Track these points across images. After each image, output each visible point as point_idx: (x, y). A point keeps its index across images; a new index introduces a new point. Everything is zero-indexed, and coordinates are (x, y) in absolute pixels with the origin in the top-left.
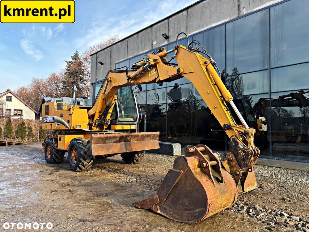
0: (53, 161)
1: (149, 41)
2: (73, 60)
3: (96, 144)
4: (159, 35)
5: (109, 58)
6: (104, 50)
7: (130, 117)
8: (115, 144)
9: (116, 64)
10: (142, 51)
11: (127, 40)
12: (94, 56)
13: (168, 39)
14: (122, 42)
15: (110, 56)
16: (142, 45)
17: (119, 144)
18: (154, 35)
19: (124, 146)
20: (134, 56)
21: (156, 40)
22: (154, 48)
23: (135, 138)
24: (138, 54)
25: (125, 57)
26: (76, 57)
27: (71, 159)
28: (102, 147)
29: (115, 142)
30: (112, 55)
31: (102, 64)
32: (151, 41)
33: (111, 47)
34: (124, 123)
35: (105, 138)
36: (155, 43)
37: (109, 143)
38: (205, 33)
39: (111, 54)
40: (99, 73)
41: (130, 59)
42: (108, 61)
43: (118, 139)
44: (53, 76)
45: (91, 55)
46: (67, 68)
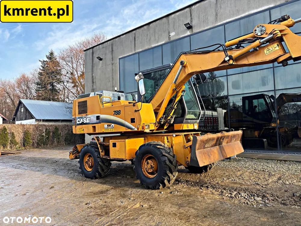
0: (97, 175)
1: (164, 32)
2: (48, 60)
4: (178, 25)
5: (111, 53)
6: (103, 45)
9: (120, 59)
10: (155, 44)
11: (134, 32)
12: (88, 51)
13: (191, 30)
14: (127, 35)
15: (111, 50)
16: (155, 36)
17: (215, 148)
18: (171, 26)
20: (144, 49)
21: (174, 30)
22: (172, 39)
23: (226, 140)
24: (150, 47)
25: (131, 51)
26: (51, 56)
27: (142, 171)
29: (212, 147)
30: (114, 49)
31: (101, 59)
32: (167, 32)
33: (112, 41)
36: (172, 34)
38: (242, 21)
39: (112, 48)
40: (97, 69)
41: (139, 53)
42: (109, 56)
43: (215, 141)
44: (24, 76)
45: (84, 51)
46: (41, 68)
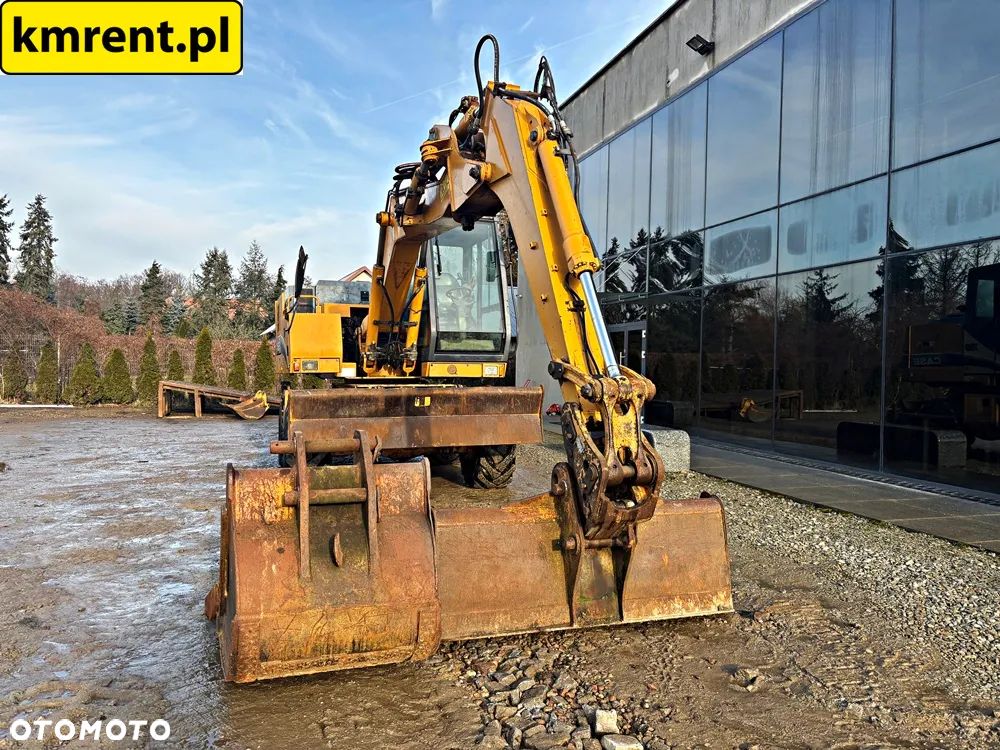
3: (305, 417)
7: (484, 339)
8: (370, 420)
10: (641, 111)
11: (603, 78)
13: (711, 55)
16: (640, 88)
17: (387, 421)
18: (673, 48)
19: (403, 427)
22: (672, 92)
23: (446, 405)
25: (596, 137)
28: (323, 427)
29: (370, 415)
32: (664, 71)
34: (458, 355)
35: (335, 400)
36: (674, 76)
37: (350, 416)
41: (609, 143)
43: (381, 405)
